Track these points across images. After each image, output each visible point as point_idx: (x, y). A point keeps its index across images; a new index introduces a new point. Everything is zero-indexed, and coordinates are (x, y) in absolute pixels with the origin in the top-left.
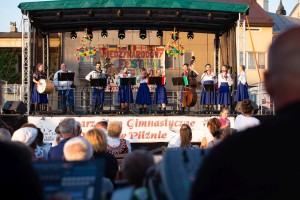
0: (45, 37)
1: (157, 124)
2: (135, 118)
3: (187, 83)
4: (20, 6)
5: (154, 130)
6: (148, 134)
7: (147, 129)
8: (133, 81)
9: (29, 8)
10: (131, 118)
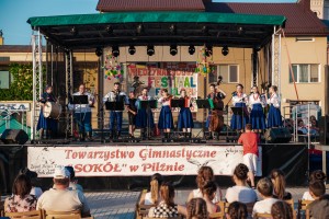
0: (68, 54)
1: (173, 155)
2: (148, 148)
3: (212, 106)
4: (29, 21)
5: (170, 161)
6: (163, 166)
7: (161, 161)
8: (153, 103)
9: (40, 24)
10: (144, 147)
